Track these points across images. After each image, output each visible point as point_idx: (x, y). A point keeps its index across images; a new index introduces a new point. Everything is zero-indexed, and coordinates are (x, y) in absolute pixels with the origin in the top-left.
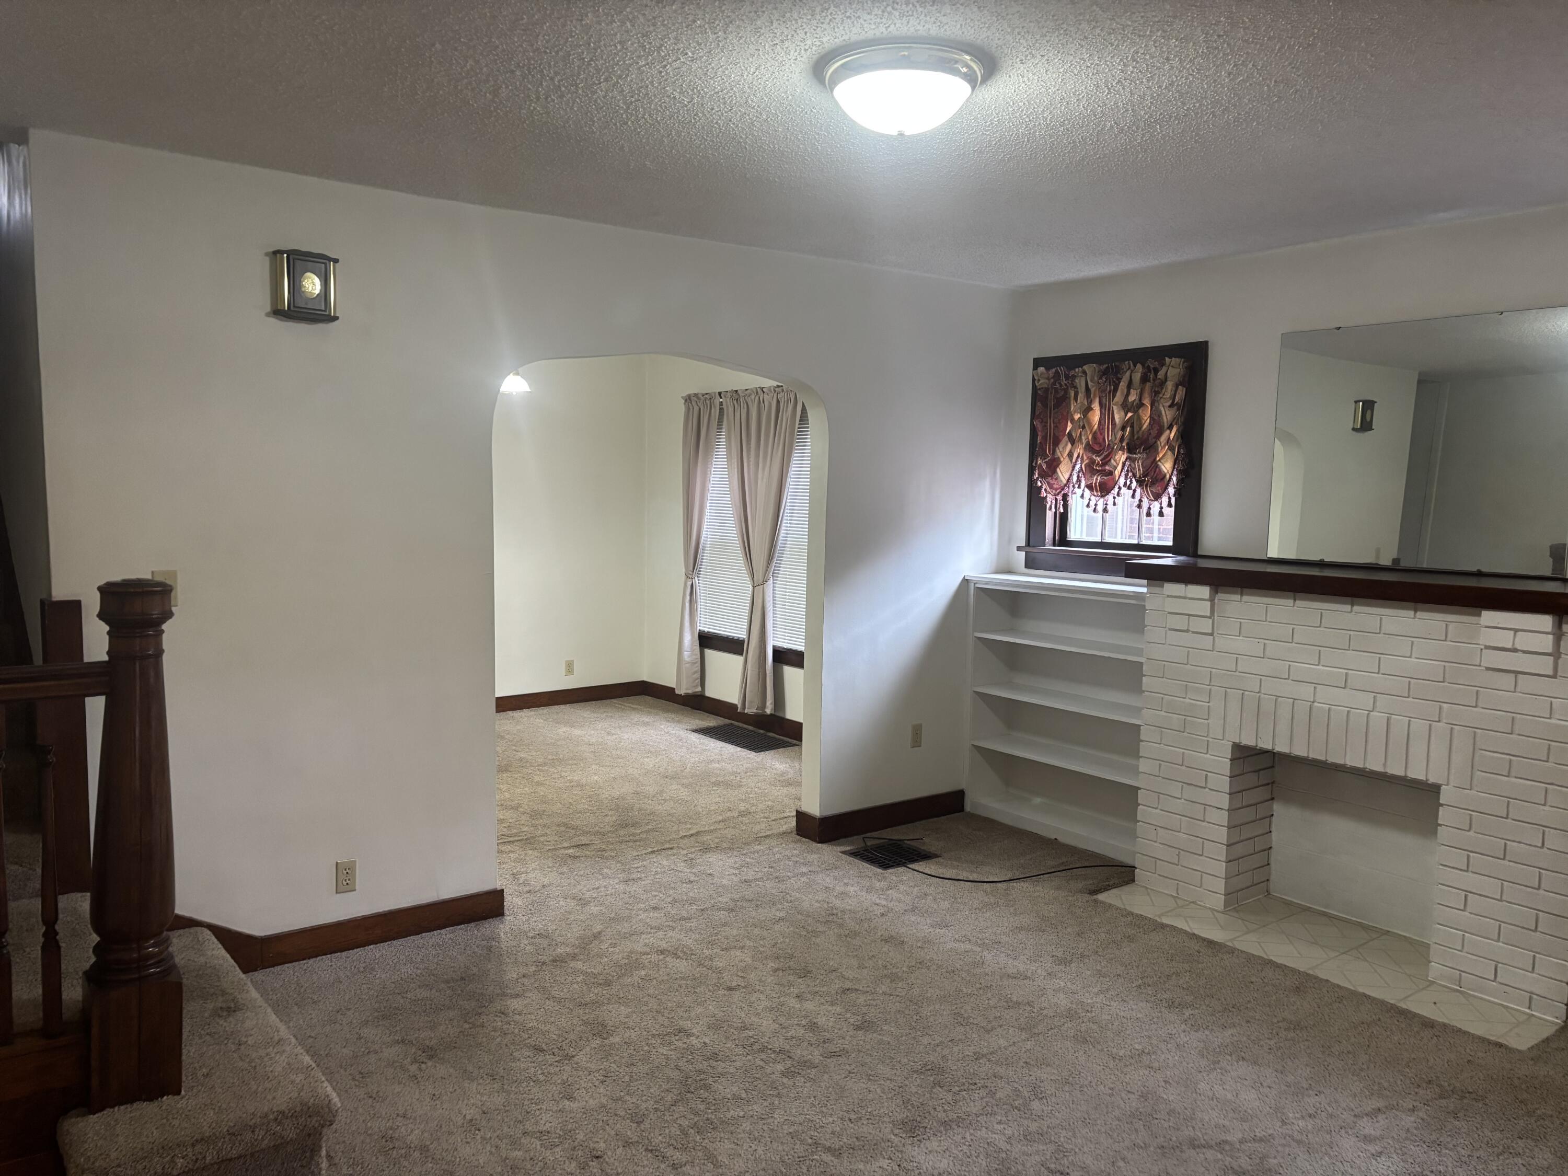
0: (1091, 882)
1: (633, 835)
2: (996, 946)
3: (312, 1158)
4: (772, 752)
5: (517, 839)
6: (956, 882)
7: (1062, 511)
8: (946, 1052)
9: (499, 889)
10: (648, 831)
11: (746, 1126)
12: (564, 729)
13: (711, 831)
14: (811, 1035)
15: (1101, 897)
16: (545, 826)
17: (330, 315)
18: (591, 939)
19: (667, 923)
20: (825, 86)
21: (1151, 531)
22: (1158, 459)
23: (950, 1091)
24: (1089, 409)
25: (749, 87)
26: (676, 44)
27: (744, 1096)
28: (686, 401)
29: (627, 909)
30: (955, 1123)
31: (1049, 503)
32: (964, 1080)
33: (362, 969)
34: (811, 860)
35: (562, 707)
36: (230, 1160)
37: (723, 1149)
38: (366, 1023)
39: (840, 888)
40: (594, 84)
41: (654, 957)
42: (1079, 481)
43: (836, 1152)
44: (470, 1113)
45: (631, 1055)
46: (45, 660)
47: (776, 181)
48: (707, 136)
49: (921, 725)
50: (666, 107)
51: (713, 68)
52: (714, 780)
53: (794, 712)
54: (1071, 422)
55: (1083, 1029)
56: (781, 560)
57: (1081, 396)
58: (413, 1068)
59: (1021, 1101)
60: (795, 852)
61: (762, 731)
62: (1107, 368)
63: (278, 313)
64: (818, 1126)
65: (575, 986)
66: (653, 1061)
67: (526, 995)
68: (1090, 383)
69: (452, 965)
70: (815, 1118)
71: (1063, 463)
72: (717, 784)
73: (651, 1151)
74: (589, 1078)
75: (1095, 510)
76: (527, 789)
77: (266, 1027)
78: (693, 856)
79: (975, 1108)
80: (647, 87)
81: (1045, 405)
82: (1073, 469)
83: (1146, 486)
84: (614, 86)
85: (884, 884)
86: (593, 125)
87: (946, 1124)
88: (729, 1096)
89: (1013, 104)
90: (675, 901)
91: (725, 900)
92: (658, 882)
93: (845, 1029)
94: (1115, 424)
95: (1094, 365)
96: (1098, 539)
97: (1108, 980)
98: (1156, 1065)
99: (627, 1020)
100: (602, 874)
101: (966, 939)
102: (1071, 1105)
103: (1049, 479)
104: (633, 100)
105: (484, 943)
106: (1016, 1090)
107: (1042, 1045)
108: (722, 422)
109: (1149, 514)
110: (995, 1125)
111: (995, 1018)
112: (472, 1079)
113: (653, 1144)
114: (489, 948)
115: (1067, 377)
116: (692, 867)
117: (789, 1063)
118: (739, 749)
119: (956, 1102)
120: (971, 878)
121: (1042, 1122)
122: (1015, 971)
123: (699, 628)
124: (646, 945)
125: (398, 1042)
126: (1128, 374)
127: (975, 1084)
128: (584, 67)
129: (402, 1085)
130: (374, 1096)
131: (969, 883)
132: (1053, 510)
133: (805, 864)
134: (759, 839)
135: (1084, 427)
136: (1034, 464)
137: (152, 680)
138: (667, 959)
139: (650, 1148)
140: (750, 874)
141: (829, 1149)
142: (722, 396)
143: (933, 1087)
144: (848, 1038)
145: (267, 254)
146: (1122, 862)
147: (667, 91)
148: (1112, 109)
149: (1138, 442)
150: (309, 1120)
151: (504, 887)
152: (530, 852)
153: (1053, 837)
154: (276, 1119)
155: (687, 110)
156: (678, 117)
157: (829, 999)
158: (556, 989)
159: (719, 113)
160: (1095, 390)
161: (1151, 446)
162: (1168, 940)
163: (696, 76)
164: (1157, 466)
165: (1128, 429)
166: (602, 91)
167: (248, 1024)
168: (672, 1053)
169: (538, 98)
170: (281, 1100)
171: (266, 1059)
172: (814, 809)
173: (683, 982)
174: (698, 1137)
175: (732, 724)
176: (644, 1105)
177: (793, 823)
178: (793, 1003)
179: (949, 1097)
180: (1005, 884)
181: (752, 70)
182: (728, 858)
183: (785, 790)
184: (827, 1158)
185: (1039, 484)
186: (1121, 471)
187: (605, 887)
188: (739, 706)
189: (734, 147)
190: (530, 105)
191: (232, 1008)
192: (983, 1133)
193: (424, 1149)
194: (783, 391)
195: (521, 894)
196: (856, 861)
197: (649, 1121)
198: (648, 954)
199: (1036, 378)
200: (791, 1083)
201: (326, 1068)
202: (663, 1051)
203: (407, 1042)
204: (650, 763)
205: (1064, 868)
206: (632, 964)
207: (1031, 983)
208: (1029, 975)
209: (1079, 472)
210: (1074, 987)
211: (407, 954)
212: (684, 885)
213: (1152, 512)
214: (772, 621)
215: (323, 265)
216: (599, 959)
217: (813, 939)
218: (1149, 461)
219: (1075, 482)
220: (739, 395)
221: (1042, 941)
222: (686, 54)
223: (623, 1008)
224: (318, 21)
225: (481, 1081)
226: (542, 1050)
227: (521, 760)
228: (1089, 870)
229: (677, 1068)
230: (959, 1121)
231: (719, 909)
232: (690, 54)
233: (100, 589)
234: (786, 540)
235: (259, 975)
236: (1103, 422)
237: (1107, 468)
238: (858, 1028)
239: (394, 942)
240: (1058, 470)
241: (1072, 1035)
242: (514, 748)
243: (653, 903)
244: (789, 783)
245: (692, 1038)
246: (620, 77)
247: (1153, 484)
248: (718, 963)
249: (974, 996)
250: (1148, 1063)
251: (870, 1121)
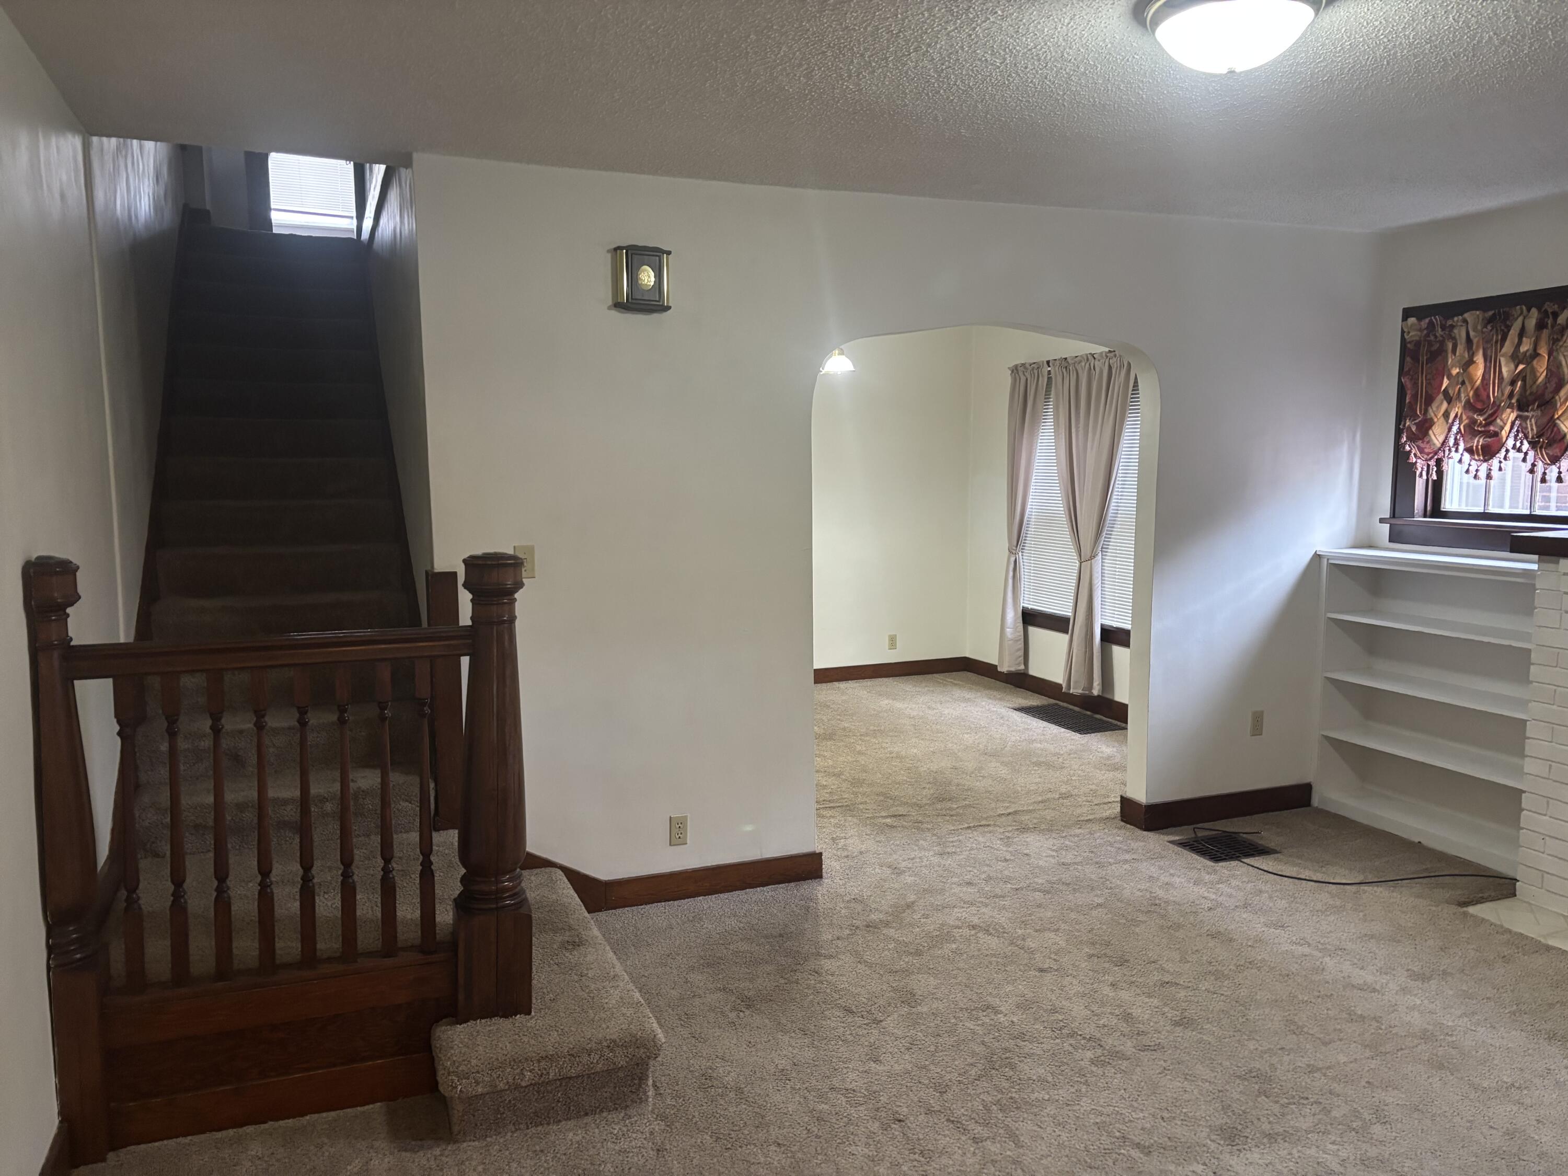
0: (1459, 892)
1: (950, 809)
2: (1340, 953)
3: (640, 1086)
4: (1099, 734)
5: (838, 805)
6: (1296, 881)
7: (1435, 477)
8: (1275, 1060)
9: (817, 852)
10: (965, 806)
11: (1051, 1109)
12: (886, 702)
13: (1030, 811)
14: (1125, 1025)
15: (1471, 910)
16: (864, 794)
17: (663, 305)
18: (904, 908)
19: (980, 899)
20: (1147, 29)
21: (1547, 499)
22: (1556, 416)
23: (1277, 1102)
24: (1471, 362)
25: (1064, 40)
26: (984, 4)
27: (1050, 1079)
28: (1013, 371)
29: (941, 881)
30: (1281, 1137)
31: (1420, 469)
32: (1294, 1093)
33: (691, 918)
34: (1135, 847)
35: (885, 680)
36: (570, 1078)
37: (1026, 1127)
38: (692, 969)
39: (1164, 878)
40: (904, 55)
41: (966, 932)
42: (1456, 444)
43: (1147, 1151)
44: (783, 1063)
45: (937, 1026)
46: (429, 624)
47: (1098, 137)
48: (1023, 97)
49: (1262, 712)
50: (977, 71)
51: (1024, 24)
52: (1035, 759)
53: (1121, 694)
54: (1448, 378)
55: (1440, 1054)
56: (1111, 535)
57: (1461, 348)
58: (733, 1015)
59: (1360, 1123)
60: (1118, 838)
61: (1089, 713)
62: (1494, 314)
63: (618, 305)
64: (1127, 1120)
65: (886, 952)
66: (959, 1033)
67: (839, 956)
68: (1472, 334)
69: (772, 921)
70: (1123, 1112)
71: (1436, 425)
72: (1038, 764)
73: (953, 1121)
74: (895, 1043)
75: (1476, 477)
76: (849, 758)
77: (604, 963)
78: (1010, 835)
79: (1305, 1124)
80: (957, 52)
81: (1416, 359)
82: (1450, 429)
83: (1541, 448)
84: (924, 55)
85: (1213, 877)
86: (905, 97)
87: (1272, 1137)
88: (1035, 1078)
89: (1368, 24)
90: (989, 879)
91: (1040, 881)
92: (974, 858)
93: (1162, 1023)
94: (1503, 378)
95: (1478, 312)
96: (1480, 509)
97: (1474, 1002)
98: (1528, 1101)
99: (935, 991)
100: (917, 846)
101: (1303, 942)
102: (1420, 1134)
103: (1420, 443)
104: (944, 67)
105: (803, 903)
106: (1355, 1110)
107: (1389, 1066)
108: (1050, 391)
109: (1543, 480)
110: (1327, 1144)
111: (1335, 1030)
112: (785, 1032)
113: (955, 1115)
114: (807, 909)
115: (1443, 328)
116: (1008, 845)
117: (1099, 1052)
118: (1063, 730)
119: (1283, 1115)
120: (1315, 879)
121: (1384, 1148)
122: (1361, 982)
123: (1022, 605)
124: (958, 919)
125: (720, 989)
126: (1520, 319)
127: (1307, 1098)
128: (893, 39)
129: (722, 1030)
130: (697, 1036)
131: (1312, 883)
132: (1425, 477)
133: (1128, 852)
134: (1080, 823)
135: (1463, 383)
136: (1401, 427)
137: (506, 644)
138: (980, 935)
139: (952, 1119)
140: (1069, 857)
141: (1138, 1146)
142: (1051, 364)
143: (1257, 1096)
144: (1164, 1033)
145: (608, 251)
146: (1500, 873)
147: (978, 54)
148: (1489, 17)
149: (1530, 398)
150: (637, 1050)
151: (823, 851)
152: (850, 818)
153: (1417, 840)
154: (609, 1047)
155: (1000, 72)
156: (991, 80)
157: (1146, 990)
158: (868, 953)
159: (1034, 71)
160: (1478, 342)
161: (1548, 402)
162: (1553, 964)
163: (1007, 35)
164: (1555, 425)
165: (1519, 383)
166: (912, 62)
167: (590, 958)
168: (978, 1028)
169: (850, 76)
170: (613, 1029)
171: (602, 992)
172: (1140, 795)
173: (994, 959)
174: (1001, 1115)
175: (1056, 704)
176: (948, 1077)
177: (1118, 809)
178: (1107, 990)
179: (1276, 1109)
180: (1354, 888)
181: (1066, 21)
182: (1047, 839)
183: (1111, 775)
184: (1135, 1153)
185: (1407, 448)
186: (1510, 432)
187: (920, 858)
188: (1064, 686)
189: (1052, 105)
190: (843, 84)
191: (576, 943)
192: (1313, 1151)
193: (739, 1091)
194: (1115, 356)
195: (839, 858)
196: (1186, 851)
197: (952, 1093)
198: (960, 928)
199: (1406, 330)
200: (1100, 1072)
201: (657, 1006)
202: (970, 1025)
203: (727, 990)
204: (969, 739)
205: (1428, 875)
206: (944, 936)
207: (1380, 996)
208: (1378, 987)
209: (1457, 434)
210: (1432, 1006)
211: (732, 907)
212: (1000, 863)
213: (1547, 477)
214: (1100, 599)
215: (658, 258)
216: (911, 929)
217: (1133, 928)
218: (1545, 420)
219: (1451, 445)
220: (1068, 362)
221: (1396, 952)
222: (996, 13)
223: (932, 978)
224: (644, 27)
225: (793, 1035)
226: (852, 1012)
227: (844, 729)
228: (1458, 879)
229: (983, 1043)
230: (1286, 1136)
231: (1035, 890)
232: (1000, 12)
233: (464, 561)
234: (1117, 513)
235: (603, 915)
236: (1487, 377)
237: (1492, 428)
238: (1177, 1024)
239: (721, 895)
240: (1431, 432)
241: (1426, 1058)
242: (839, 717)
243: (968, 877)
244: (1116, 768)
245: (999, 1016)
246: (929, 45)
247: (1550, 445)
248: (1030, 943)
249: (1312, 1004)
250: (1517, 1098)
251: (1185, 1123)
